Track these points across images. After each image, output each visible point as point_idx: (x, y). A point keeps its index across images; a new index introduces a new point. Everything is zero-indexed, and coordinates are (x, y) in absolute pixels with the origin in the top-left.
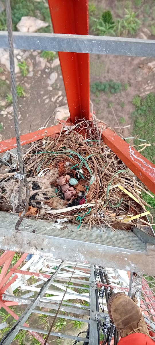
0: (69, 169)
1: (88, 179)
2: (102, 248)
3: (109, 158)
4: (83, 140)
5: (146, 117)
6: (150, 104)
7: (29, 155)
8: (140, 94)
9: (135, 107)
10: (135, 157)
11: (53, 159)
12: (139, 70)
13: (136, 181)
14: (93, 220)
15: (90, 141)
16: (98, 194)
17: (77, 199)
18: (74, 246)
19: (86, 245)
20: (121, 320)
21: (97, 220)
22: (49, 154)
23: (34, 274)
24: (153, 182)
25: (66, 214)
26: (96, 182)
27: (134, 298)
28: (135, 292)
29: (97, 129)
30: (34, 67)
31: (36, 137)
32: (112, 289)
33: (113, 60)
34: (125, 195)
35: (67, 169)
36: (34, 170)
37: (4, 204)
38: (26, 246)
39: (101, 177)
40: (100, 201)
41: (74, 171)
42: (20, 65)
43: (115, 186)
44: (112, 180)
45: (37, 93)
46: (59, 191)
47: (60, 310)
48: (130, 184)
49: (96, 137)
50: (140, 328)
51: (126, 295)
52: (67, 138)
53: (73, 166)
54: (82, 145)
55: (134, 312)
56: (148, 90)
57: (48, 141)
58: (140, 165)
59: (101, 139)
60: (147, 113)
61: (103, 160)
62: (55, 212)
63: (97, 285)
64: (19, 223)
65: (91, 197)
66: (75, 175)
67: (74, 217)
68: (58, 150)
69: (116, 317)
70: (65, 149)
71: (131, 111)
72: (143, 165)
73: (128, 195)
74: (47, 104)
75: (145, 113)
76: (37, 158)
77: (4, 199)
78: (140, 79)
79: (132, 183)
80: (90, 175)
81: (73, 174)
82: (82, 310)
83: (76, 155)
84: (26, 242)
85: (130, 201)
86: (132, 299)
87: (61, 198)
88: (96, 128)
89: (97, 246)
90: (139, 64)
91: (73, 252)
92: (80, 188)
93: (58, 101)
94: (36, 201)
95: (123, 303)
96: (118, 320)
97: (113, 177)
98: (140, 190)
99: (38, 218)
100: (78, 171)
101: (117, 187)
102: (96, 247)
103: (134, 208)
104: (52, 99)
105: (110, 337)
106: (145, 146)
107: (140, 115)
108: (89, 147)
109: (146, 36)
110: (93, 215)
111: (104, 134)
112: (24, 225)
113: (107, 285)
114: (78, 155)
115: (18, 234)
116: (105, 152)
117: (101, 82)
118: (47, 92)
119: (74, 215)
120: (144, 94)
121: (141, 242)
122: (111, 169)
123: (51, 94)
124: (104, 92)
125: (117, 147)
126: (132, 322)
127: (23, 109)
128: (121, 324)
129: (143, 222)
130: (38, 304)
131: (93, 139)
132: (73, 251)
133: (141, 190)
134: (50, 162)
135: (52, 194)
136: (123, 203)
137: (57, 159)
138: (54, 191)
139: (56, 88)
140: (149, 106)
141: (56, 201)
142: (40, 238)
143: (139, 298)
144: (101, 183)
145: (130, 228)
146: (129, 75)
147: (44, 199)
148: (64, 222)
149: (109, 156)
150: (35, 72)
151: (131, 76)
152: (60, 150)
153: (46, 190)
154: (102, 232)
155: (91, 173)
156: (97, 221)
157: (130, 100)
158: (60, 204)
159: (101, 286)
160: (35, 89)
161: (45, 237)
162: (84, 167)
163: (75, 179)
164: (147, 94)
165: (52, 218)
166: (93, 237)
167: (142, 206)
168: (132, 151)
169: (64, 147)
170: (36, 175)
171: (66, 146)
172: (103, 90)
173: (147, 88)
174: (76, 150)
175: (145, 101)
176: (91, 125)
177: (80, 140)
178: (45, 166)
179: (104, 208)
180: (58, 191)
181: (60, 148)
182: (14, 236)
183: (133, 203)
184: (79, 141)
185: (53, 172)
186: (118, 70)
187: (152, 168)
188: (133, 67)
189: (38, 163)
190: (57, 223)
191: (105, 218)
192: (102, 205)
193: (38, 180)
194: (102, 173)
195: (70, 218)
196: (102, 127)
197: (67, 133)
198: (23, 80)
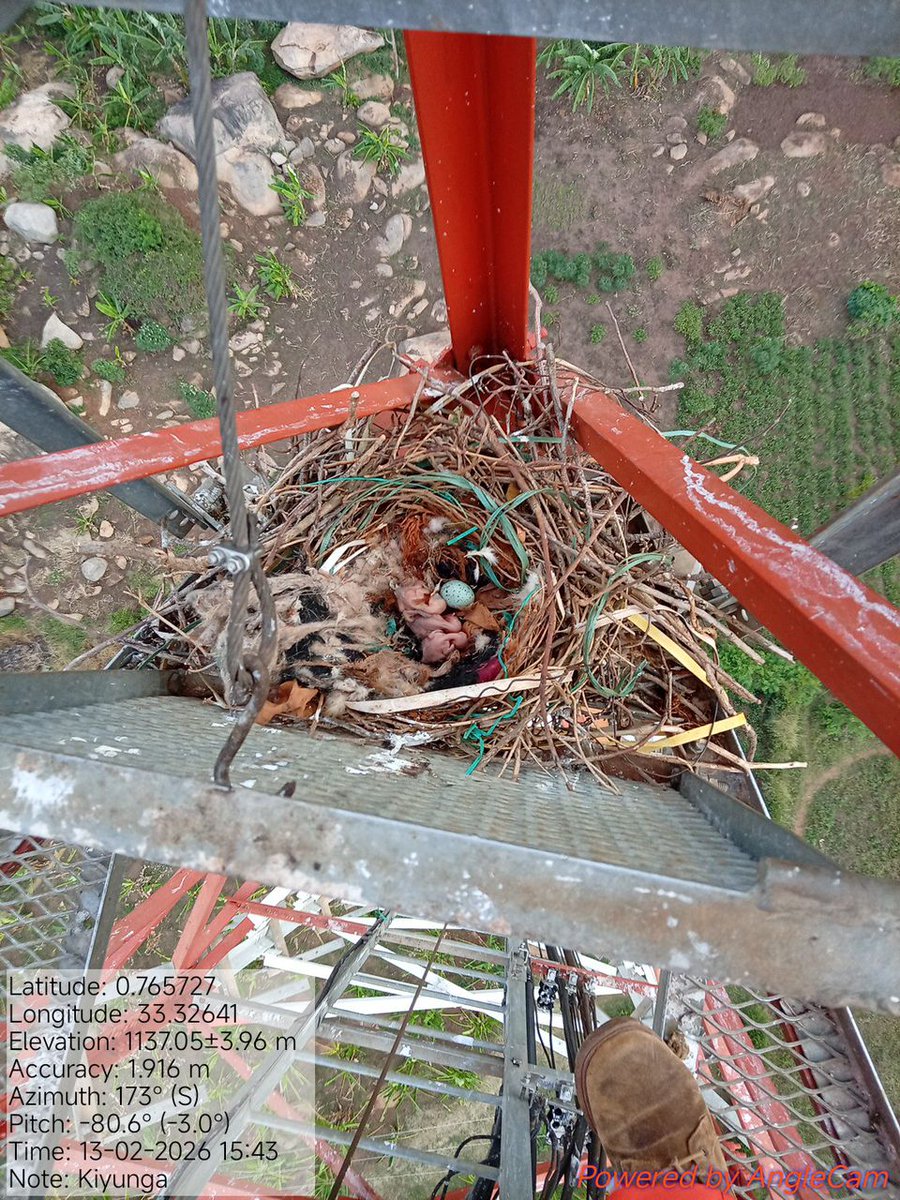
0: (441, 545)
1: (513, 585)
2: (570, 872)
3: (598, 506)
4: (498, 434)
5: (722, 378)
6: (736, 332)
7: (288, 487)
8: (704, 294)
9: (683, 340)
10: (710, 498)
11: (383, 508)
12: (704, 208)
13: (700, 599)
14: (530, 743)
15: (524, 439)
16: (550, 645)
17: (468, 661)
18: (451, 860)
19: (502, 855)
20: (626, 1122)
21: (545, 742)
22: (368, 487)
23: (309, 920)
24: (788, 597)
25: (424, 717)
26: (546, 596)
27: (674, 1038)
28: (681, 1017)
29: (557, 392)
30: (330, 194)
31: (316, 416)
32: (584, 979)
33: (612, 171)
34: (654, 651)
35: (434, 544)
36: (307, 546)
37: (190, 670)
38: (249, 851)
39: (564, 579)
40: (557, 671)
41: (460, 553)
42: (280, 185)
43: (619, 615)
44: (607, 590)
45: (339, 288)
46: (401, 630)
47: (397, 1052)
48: (676, 608)
49: (550, 427)
50: (698, 1156)
51: (647, 1030)
52: (436, 428)
53: (457, 534)
54: (495, 455)
55: (674, 1094)
56: (733, 283)
57: (365, 438)
58: (731, 530)
59: (569, 433)
60: (727, 366)
61: (572, 513)
62: (385, 707)
63: (532, 964)
64: (229, 752)
65: (523, 653)
66: (463, 570)
67: (457, 727)
68: (402, 473)
69: (607, 1111)
70: (430, 468)
71: (670, 355)
72: (742, 529)
73: (665, 651)
74: (371, 325)
75: (717, 364)
76: (320, 499)
77: (192, 652)
78: (704, 242)
79: (683, 606)
80: (520, 571)
81: (457, 567)
82: (478, 1058)
83: (472, 494)
84: (248, 836)
85: (671, 674)
86: (667, 1042)
87: (407, 656)
88: (549, 388)
89: (549, 863)
90: (704, 188)
91: (449, 882)
92: (483, 617)
93: (411, 316)
94: (309, 663)
95: (637, 1059)
96: (615, 1123)
97: (612, 579)
98: (712, 631)
99: (319, 728)
100: (475, 553)
101: (625, 621)
102: (544, 865)
103: (685, 702)
104: (392, 310)
105: (574, 1160)
106: (736, 463)
107: (702, 369)
108: (521, 462)
109: (733, 87)
110: (530, 724)
111: (580, 414)
112: (258, 755)
113: (567, 968)
114: (479, 492)
115: (217, 798)
116: (584, 481)
117: (565, 252)
118: (375, 284)
119: (456, 721)
120: (718, 296)
121: (715, 834)
122: (603, 548)
123: (386, 293)
124: (576, 286)
125: (634, 459)
126: (668, 1133)
127: (289, 343)
128: (625, 1137)
129: (718, 755)
130: (321, 1029)
131: (537, 433)
132: (448, 878)
133: (719, 632)
134: (370, 518)
135: (373, 641)
136: (643, 680)
137: (397, 507)
138: (383, 630)
139: (405, 271)
140: (735, 341)
141: (388, 666)
142: (310, 817)
143: (693, 1037)
144: (565, 602)
145: (670, 776)
146: (665, 226)
147: (342, 657)
148: (416, 747)
149: (598, 500)
150: (334, 211)
151: (672, 231)
152: (409, 474)
153: (352, 623)
154: (564, 791)
155: (524, 562)
156: (544, 748)
157: (670, 317)
158: (404, 675)
159: (546, 971)
160: (333, 272)
161: (332, 815)
162: (500, 539)
163: (464, 586)
164: (730, 298)
165: (372, 731)
166: (529, 810)
167: (720, 695)
168: (695, 475)
169: (426, 460)
170: (317, 566)
171: (431, 455)
172: (573, 280)
173: (729, 276)
174: (472, 473)
175: (719, 319)
176: (531, 379)
177: (487, 436)
178: (352, 533)
179: (572, 697)
180: (398, 628)
181: (411, 465)
182: (202, 809)
183: (681, 681)
184: (484, 438)
185: (379, 556)
186: (628, 208)
187: (780, 542)
188: (680, 200)
189: (326, 520)
190: (391, 748)
191: (573, 736)
192: (563, 686)
193: (324, 583)
194: (567, 565)
195: (440, 734)
196: (575, 387)
197: (436, 407)
198: (291, 239)
